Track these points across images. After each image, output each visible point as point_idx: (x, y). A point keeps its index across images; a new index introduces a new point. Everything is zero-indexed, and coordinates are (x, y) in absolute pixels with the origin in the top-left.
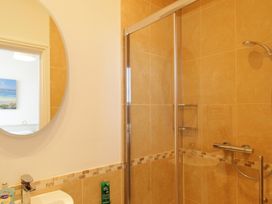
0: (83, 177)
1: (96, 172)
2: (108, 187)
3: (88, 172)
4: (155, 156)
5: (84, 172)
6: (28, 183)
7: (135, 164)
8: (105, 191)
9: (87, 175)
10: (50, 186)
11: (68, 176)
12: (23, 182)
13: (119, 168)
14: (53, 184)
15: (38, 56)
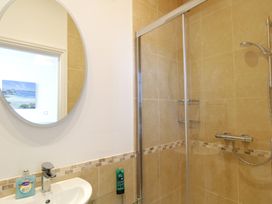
0: (100, 165)
1: (111, 160)
2: (123, 174)
3: (104, 160)
4: (163, 146)
5: (100, 161)
6: (49, 170)
7: (146, 153)
8: (120, 178)
9: (103, 163)
10: (70, 174)
11: (86, 164)
12: (44, 170)
13: (132, 157)
14: (72, 171)
15: (57, 59)
